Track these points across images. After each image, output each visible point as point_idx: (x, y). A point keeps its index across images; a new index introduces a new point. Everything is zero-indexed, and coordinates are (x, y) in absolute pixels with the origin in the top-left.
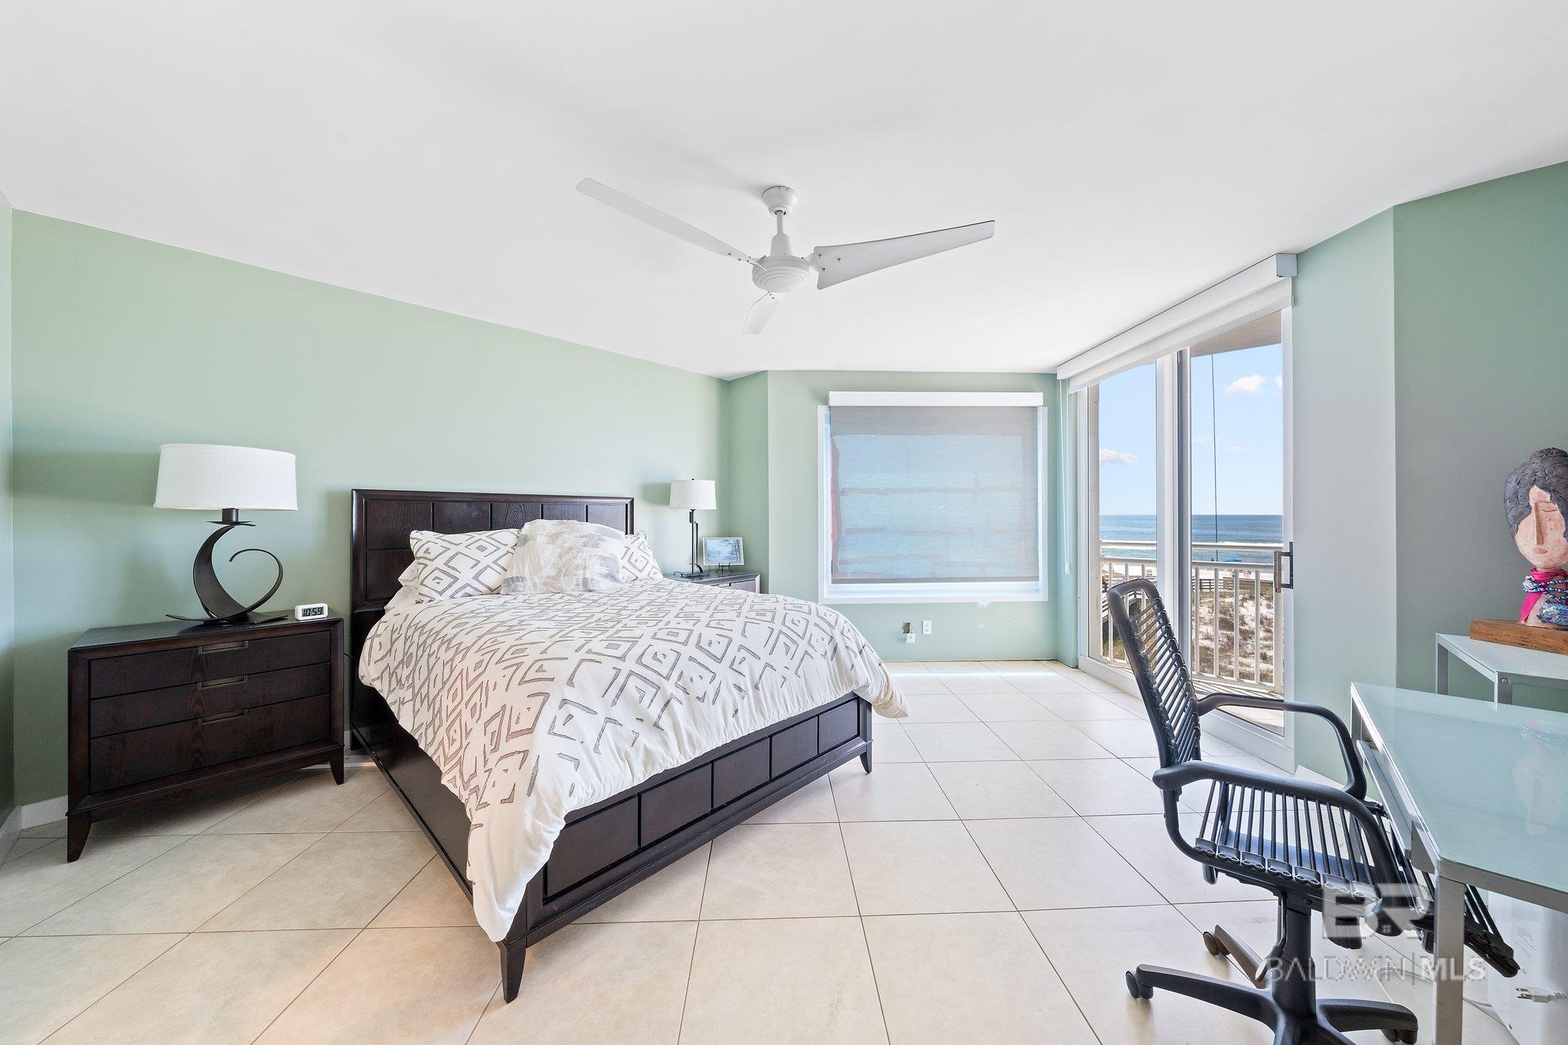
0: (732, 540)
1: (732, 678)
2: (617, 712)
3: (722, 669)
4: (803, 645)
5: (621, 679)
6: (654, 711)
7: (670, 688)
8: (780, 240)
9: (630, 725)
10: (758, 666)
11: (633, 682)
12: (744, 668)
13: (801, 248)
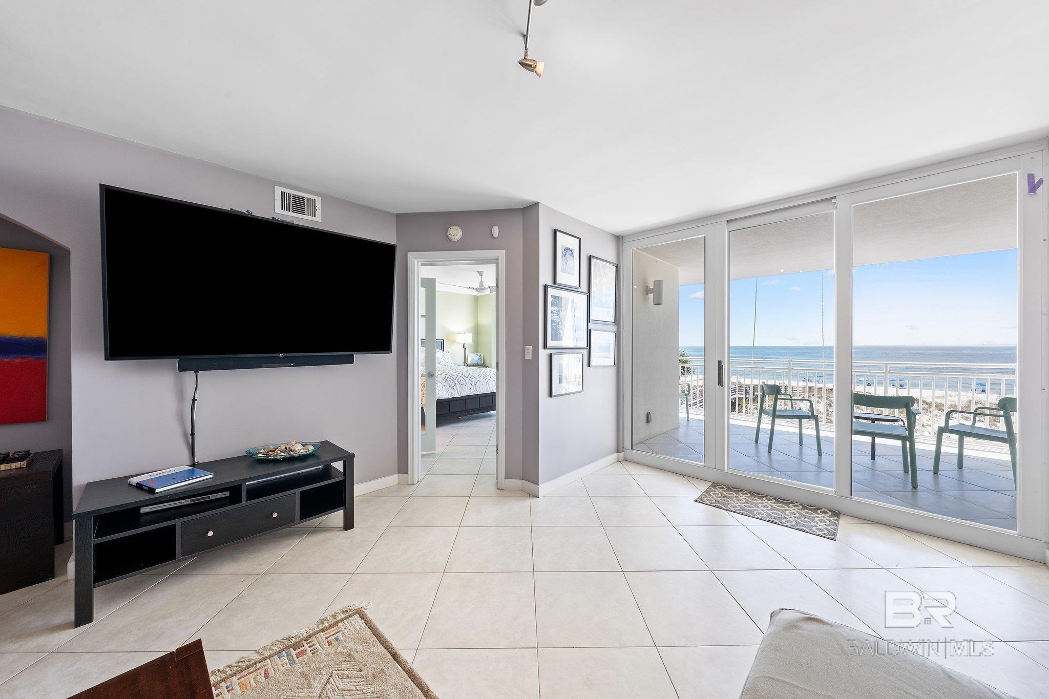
0: (479, 355)
1: (470, 382)
2: (445, 384)
3: (467, 380)
4: (488, 377)
5: (446, 378)
6: (453, 385)
7: (456, 381)
8: (481, 283)
9: (448, 387)
10: (476, 380)
11: (448, 379)
12: (473, 380)
13: (486, 286)
